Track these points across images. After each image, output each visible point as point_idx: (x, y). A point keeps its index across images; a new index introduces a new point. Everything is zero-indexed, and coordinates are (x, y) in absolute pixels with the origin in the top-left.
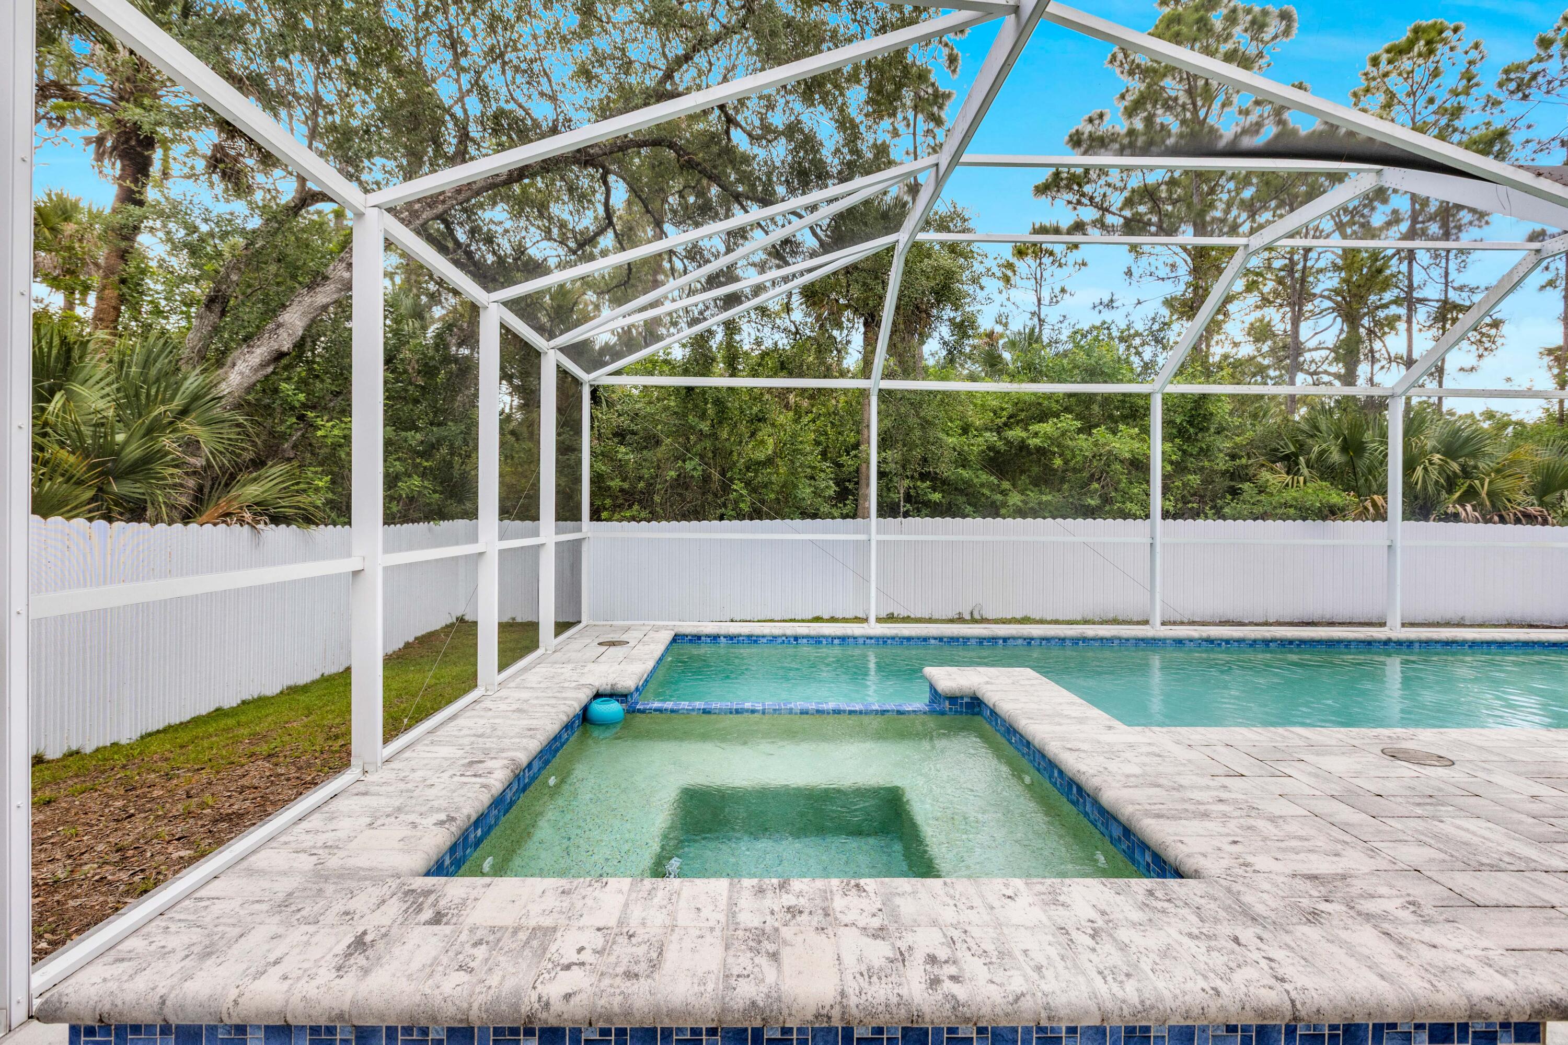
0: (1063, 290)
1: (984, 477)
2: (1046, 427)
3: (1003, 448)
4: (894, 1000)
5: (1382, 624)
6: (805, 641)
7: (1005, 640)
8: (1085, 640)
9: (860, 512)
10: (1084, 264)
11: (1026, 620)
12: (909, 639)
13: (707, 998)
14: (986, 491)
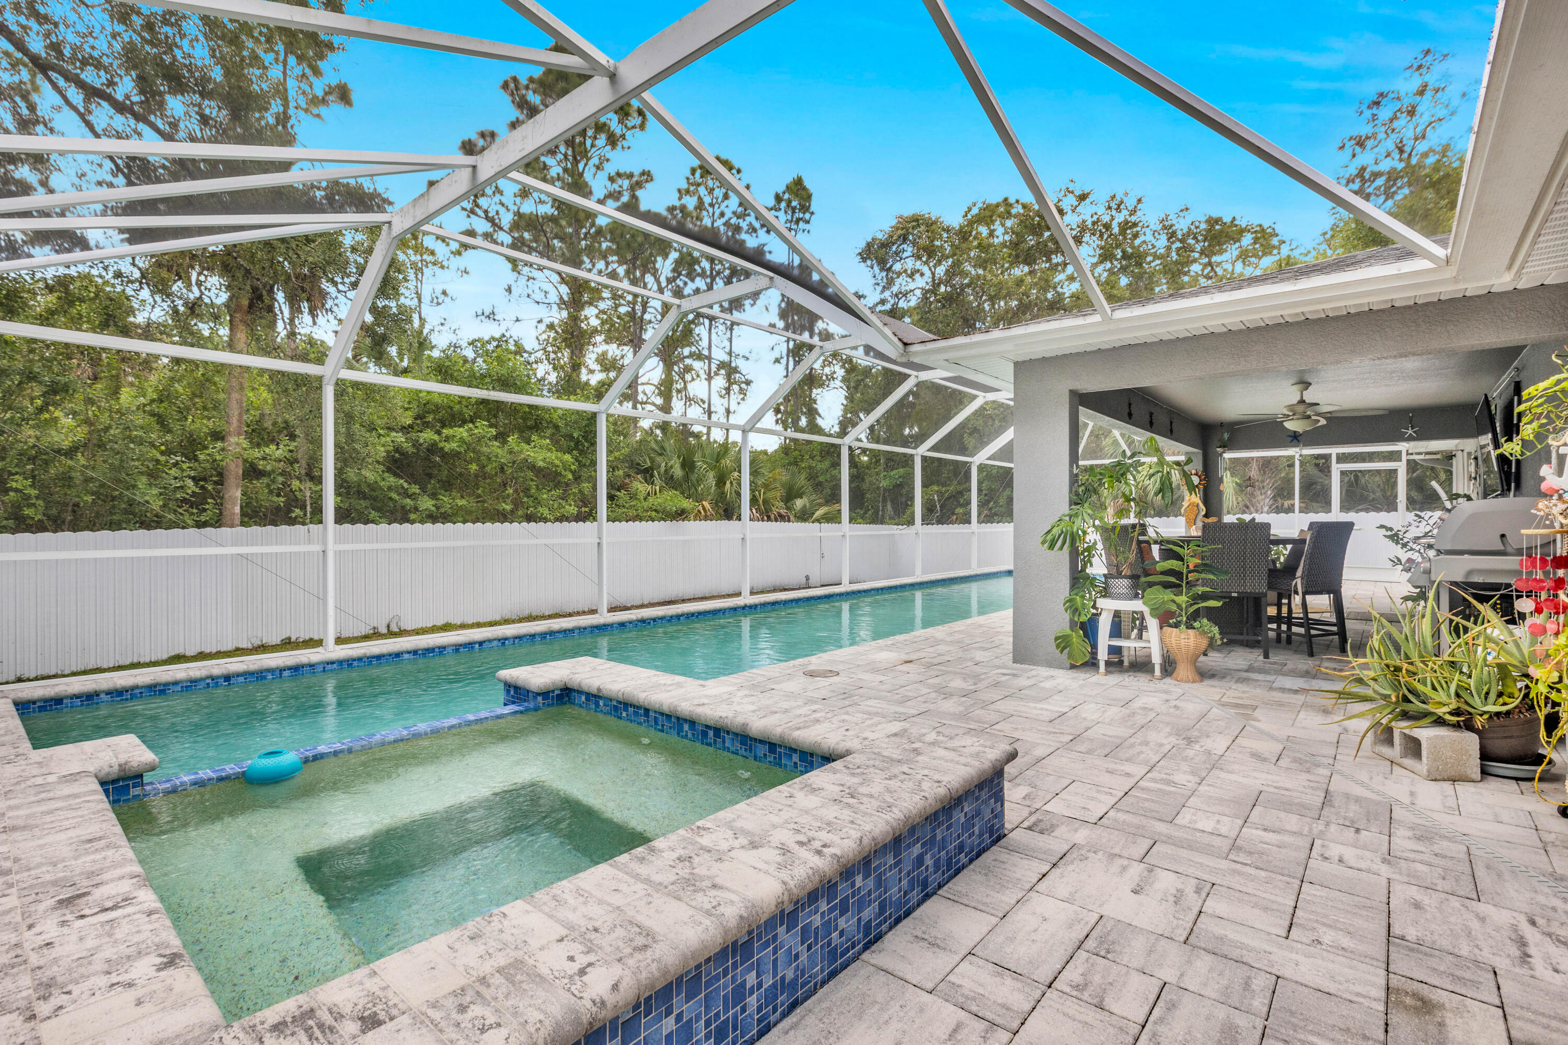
0: (444, 293)
1: (392, 480)
2: (462, 432)
3: (411, 450)
4: (810, 872)
5: (739, 594)
6: (241, 679)
7: (481, 643)
8: (552, 633)
9: (226, 519)
10: (466, 272)
11: (446, 627)
12: (379, 657)
13: (712, 930)
14: (394, 495)
